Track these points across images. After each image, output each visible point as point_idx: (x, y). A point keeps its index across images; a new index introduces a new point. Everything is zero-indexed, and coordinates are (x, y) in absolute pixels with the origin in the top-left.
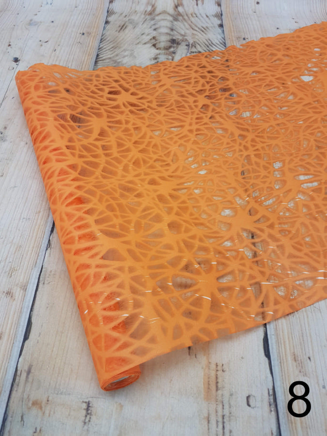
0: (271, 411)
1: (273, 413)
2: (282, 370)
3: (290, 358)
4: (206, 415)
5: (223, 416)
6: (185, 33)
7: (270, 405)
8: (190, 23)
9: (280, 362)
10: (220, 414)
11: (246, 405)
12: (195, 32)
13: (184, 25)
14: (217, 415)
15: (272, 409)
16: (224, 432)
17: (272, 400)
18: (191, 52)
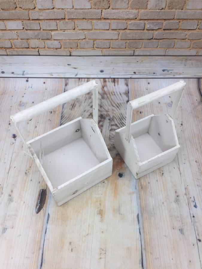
6: (108, 109)
8: (111, 100)
12: (114, 108)
13: (108, 102)
18: (112, 125)
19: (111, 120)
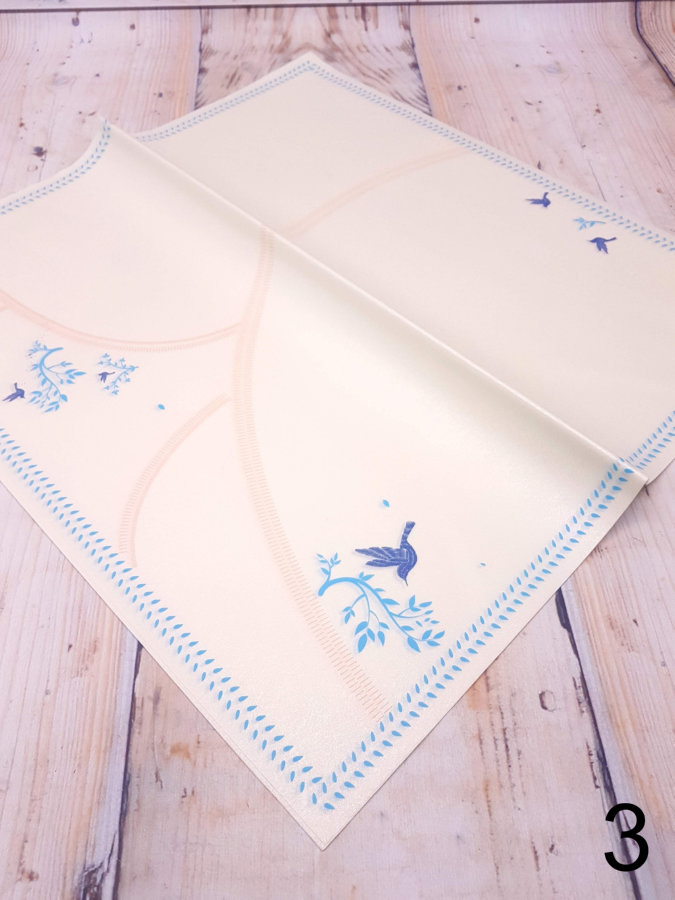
0: (582, 712)
1: (587, 716)
2: (592, 646)
3: (603, 626)
4: (476, 732)
5: (504, 730)
7: (580, 703)
8: (357, 64)
9: (589, 634)
10: (498, 727)
11: (540, 707)
12: (369, 80)
13: (347, 68)
14: (493, 730)
15: (584, 709)
16: (508, 756)
17: (582, 695)
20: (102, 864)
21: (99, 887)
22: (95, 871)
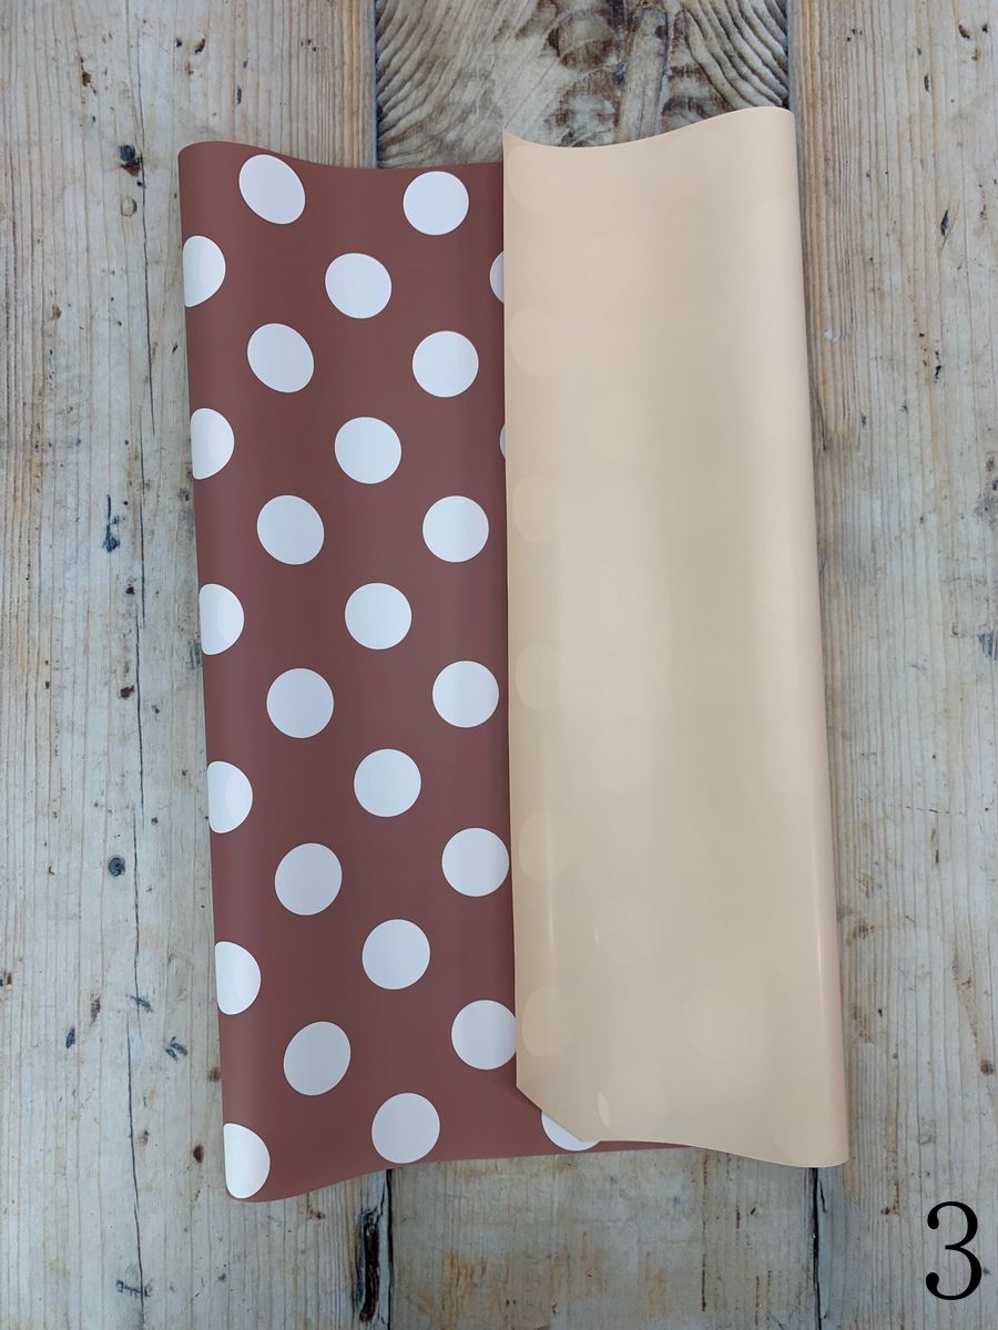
18: (674, 69)
19: (671, 32)
20: (376, 1209)
21: (376, 1225)
22: (371, 1214)
